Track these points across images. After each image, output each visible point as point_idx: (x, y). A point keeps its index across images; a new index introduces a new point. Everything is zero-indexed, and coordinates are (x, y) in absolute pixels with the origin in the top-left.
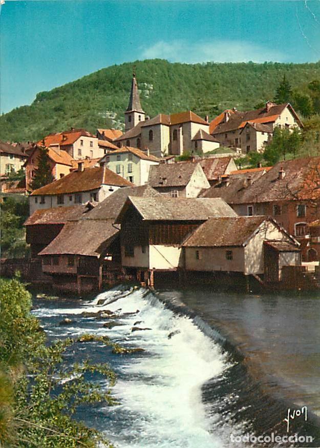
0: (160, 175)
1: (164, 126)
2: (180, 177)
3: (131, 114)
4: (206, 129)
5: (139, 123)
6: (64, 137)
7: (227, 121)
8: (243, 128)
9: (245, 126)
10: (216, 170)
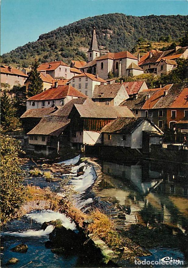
0: (100, 91)
1: (110, 60)
2: (111, 93)
3: (91, 52)
4: (136, 62)
5: (96, 58)
6: (50, 66)
7: (151, 57)
8: (159, 62)
9: (160, 61)
10: (134, 89)
